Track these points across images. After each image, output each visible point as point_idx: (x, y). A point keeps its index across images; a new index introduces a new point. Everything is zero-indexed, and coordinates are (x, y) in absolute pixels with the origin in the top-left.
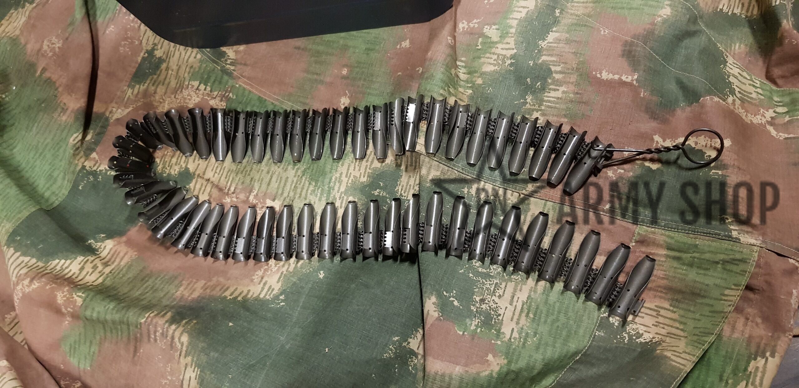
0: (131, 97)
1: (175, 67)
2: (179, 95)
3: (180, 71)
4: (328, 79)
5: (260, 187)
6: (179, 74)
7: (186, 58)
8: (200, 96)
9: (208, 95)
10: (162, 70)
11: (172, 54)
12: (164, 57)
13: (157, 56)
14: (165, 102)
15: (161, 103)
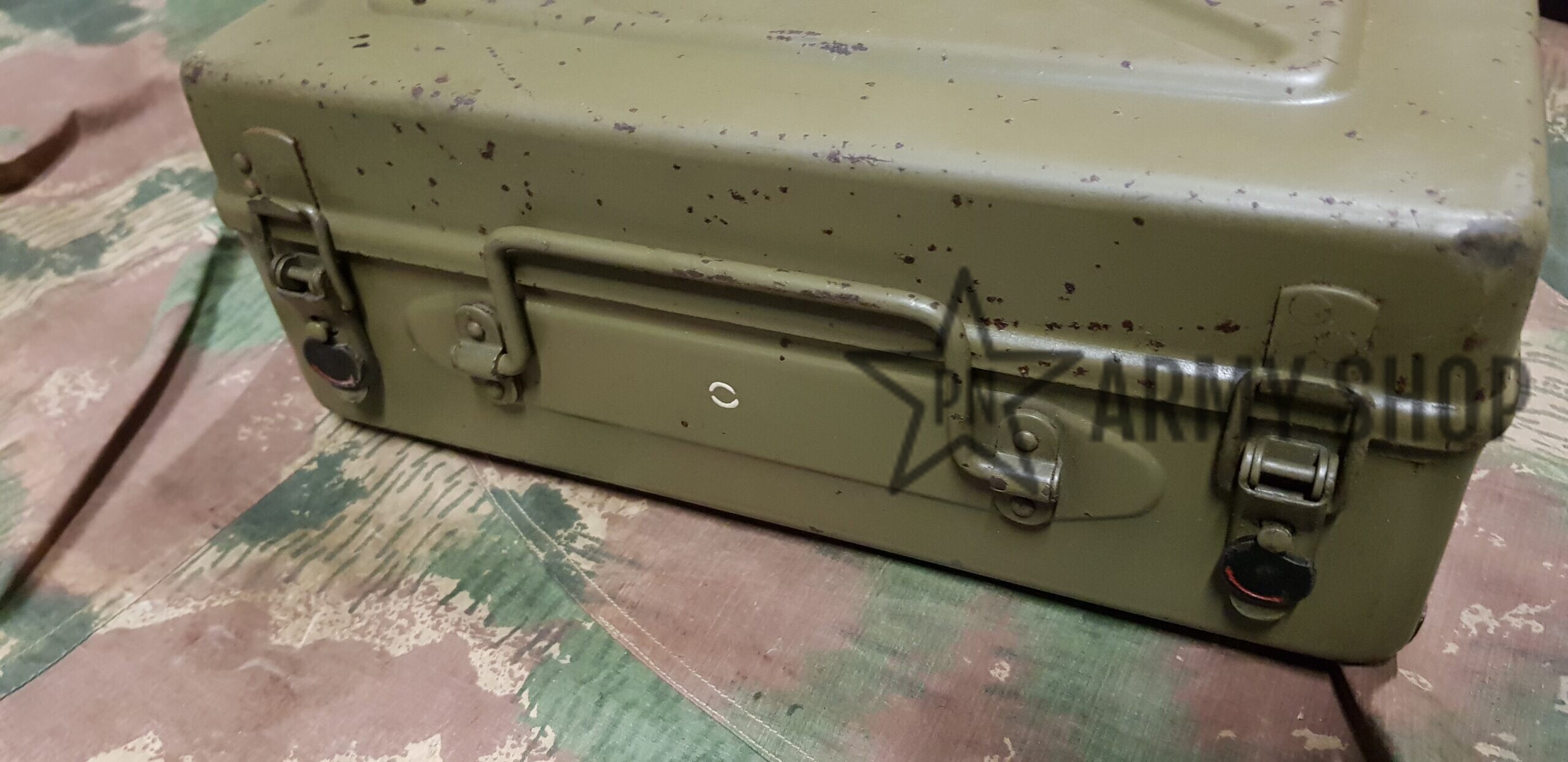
1: (392, 522)
2: (369, 607)
3: (405, 537)
6: (399, 545)
7: (444, 503)
9: (475, 631)
10: (343, 518)
11: (400, 483)
12: (369, 482)
13: (346, 477)
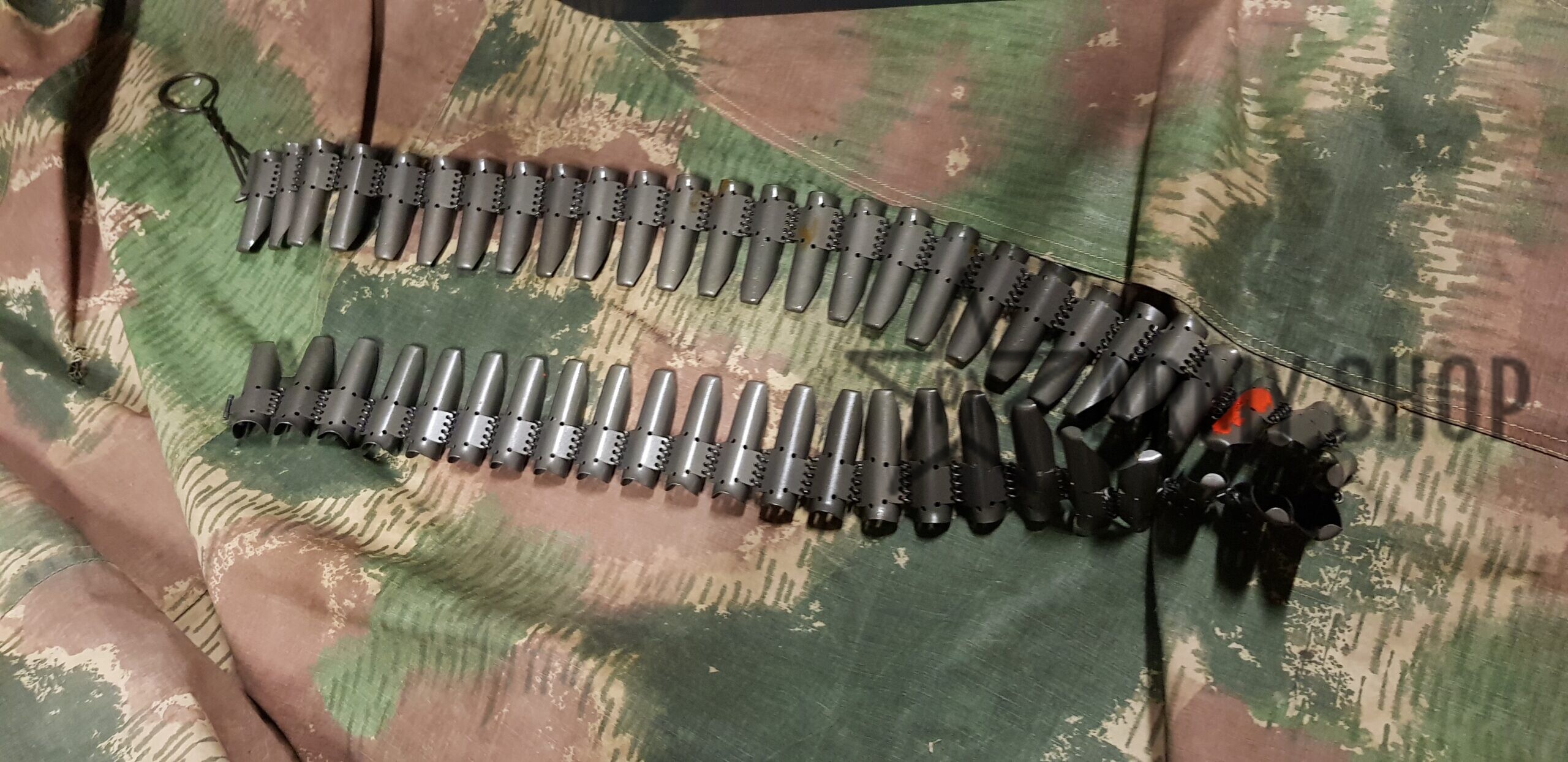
0: (459, 117)
4: (919, 108)
5: (754, 339)
8: (618, 127)
14: (535, 135)
15: (527, 135)
